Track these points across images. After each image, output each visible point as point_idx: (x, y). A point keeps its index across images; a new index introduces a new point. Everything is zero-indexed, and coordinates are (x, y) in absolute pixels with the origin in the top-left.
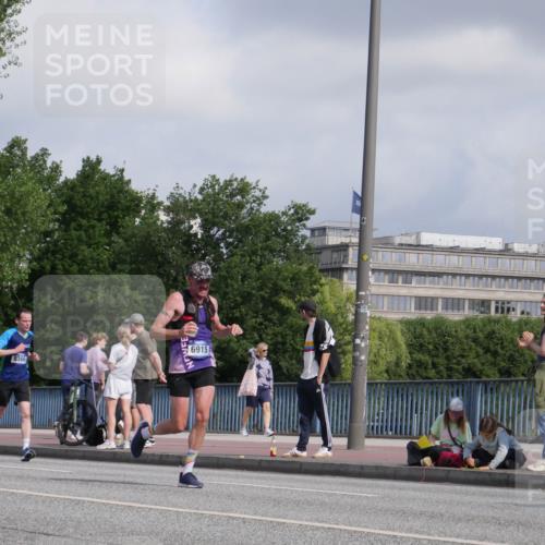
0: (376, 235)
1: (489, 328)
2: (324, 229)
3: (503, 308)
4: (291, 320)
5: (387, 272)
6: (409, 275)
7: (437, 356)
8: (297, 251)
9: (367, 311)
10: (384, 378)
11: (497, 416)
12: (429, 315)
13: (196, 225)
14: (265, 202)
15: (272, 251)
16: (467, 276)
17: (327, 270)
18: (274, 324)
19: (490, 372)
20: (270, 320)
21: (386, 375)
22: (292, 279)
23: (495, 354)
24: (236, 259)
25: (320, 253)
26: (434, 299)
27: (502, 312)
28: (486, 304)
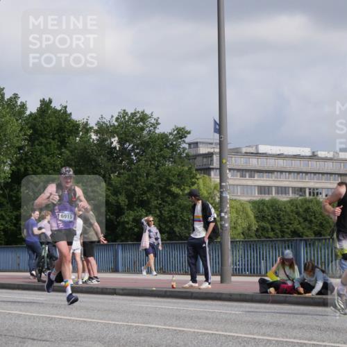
0: (230, 147)
1: (305, 206)
2: (197, 143)
3: (314, 193)
4: (179, 201)
5: (238, 170)
6: (253, 172)
7: (274, 223)
8: (180, 157)
9: (227, 195)
10: (241, 238)
11: (314, 261)
12: (267, 198)
13: (115, 141)
14: (158, 126)
15: (164, 158)
16: (290, 172)
17: (201, 170)
18: (169, 204)
19: (308, 233)
20: (166, 202)
21: (242, 236)
22: (179, 175)
23: (311, 222)
24: (142, 163)
25: (195, 159)
26: (269, 188)
27: (314, 195)
28: (303, 190)
